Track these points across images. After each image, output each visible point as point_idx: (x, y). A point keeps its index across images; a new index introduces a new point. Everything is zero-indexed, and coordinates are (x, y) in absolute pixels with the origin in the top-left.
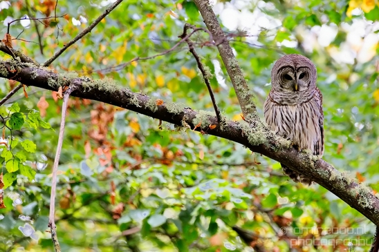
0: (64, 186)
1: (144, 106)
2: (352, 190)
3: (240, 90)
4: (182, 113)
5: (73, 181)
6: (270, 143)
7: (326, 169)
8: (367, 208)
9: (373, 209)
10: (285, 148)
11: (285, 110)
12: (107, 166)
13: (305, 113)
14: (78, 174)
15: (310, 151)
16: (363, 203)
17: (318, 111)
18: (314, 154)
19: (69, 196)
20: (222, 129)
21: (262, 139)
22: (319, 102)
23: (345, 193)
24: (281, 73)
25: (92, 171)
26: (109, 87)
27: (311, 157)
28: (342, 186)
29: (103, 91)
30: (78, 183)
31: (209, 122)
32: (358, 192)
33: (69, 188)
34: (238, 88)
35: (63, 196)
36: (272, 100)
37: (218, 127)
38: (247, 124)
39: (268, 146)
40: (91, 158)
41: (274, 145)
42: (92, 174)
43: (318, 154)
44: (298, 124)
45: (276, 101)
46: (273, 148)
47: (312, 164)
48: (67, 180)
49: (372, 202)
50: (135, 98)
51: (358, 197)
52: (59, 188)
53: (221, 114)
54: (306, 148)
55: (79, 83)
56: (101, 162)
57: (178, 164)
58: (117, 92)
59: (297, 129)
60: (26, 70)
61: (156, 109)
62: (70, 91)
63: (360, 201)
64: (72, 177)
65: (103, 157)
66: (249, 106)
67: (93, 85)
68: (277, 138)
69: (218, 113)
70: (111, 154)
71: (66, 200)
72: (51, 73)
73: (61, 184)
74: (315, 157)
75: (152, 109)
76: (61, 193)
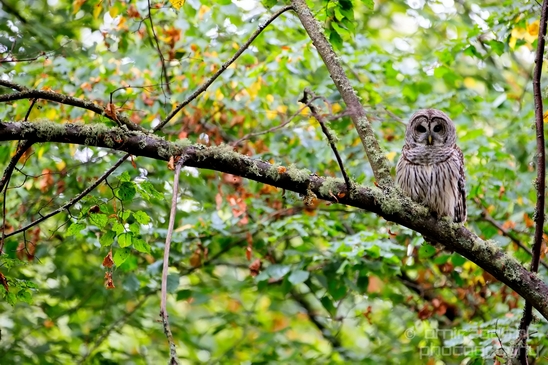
0: (193, 241)
1: (264, 175)
2: (497, 261)
3: (372, 153)
4: (307, 181)
5: (204, 235)
6: (406, 210)
7: (468, 238)
8: (515, 281)
9: (521, 282)
10: (422, 216)
11: (420, 170)
12: (241, 217)
13: (441, 174)
14: (209, 228)
15: (450, 218)
16: (510, 276)
17: (457, 172)
18: (455, 221)
19: (199, 252)
20: (352, 197)
21: (397, 207)
22: (458, 162)
23: (491, 264)
24: (414, 125)
25: (225, 223)
26: (226, 154)
27: (451, 225)
28: (487, 256)
29: (219, 159)
30: (210, 237)
31: (337, 190)
32: (503, 263)
33: (199, 242)
34: (369, 150)
35: (193, 252)
36: (405, 159)
37: (348, 195)
38: (380, 191)
39: (404, 214)
40: (223, 209)
41: (410, 213)
42: (225, 227)
43: (459, 221)
44: (433, 187)
45: (409, 159)
46: (409, 216)
47: (453, 233)
48: (196, 234)
49: (519, 274)
50: (255, 166)
51: (504, 268)
52: (188, 244)
53: (351, 181)
54: (445, 214)
55: (192, 151)
56: (234, 212)
57: (321, 213)
58: (235, 160)
59: (433, 192)
60: (133, 139)
61: (279, 177)
62: (182, 161)
63: (506, 273)
64: (201, 231)
65: (236, 208)
66: (382, 170)
67: (207, 153)
68: (413, 205)
69: (347, 179)
70: (245, 203)
71: (197, 256)
72: (161, 141)
73: (191, 238)
74: (456, 225)
75: (273, 177)
76: (191, 249)
